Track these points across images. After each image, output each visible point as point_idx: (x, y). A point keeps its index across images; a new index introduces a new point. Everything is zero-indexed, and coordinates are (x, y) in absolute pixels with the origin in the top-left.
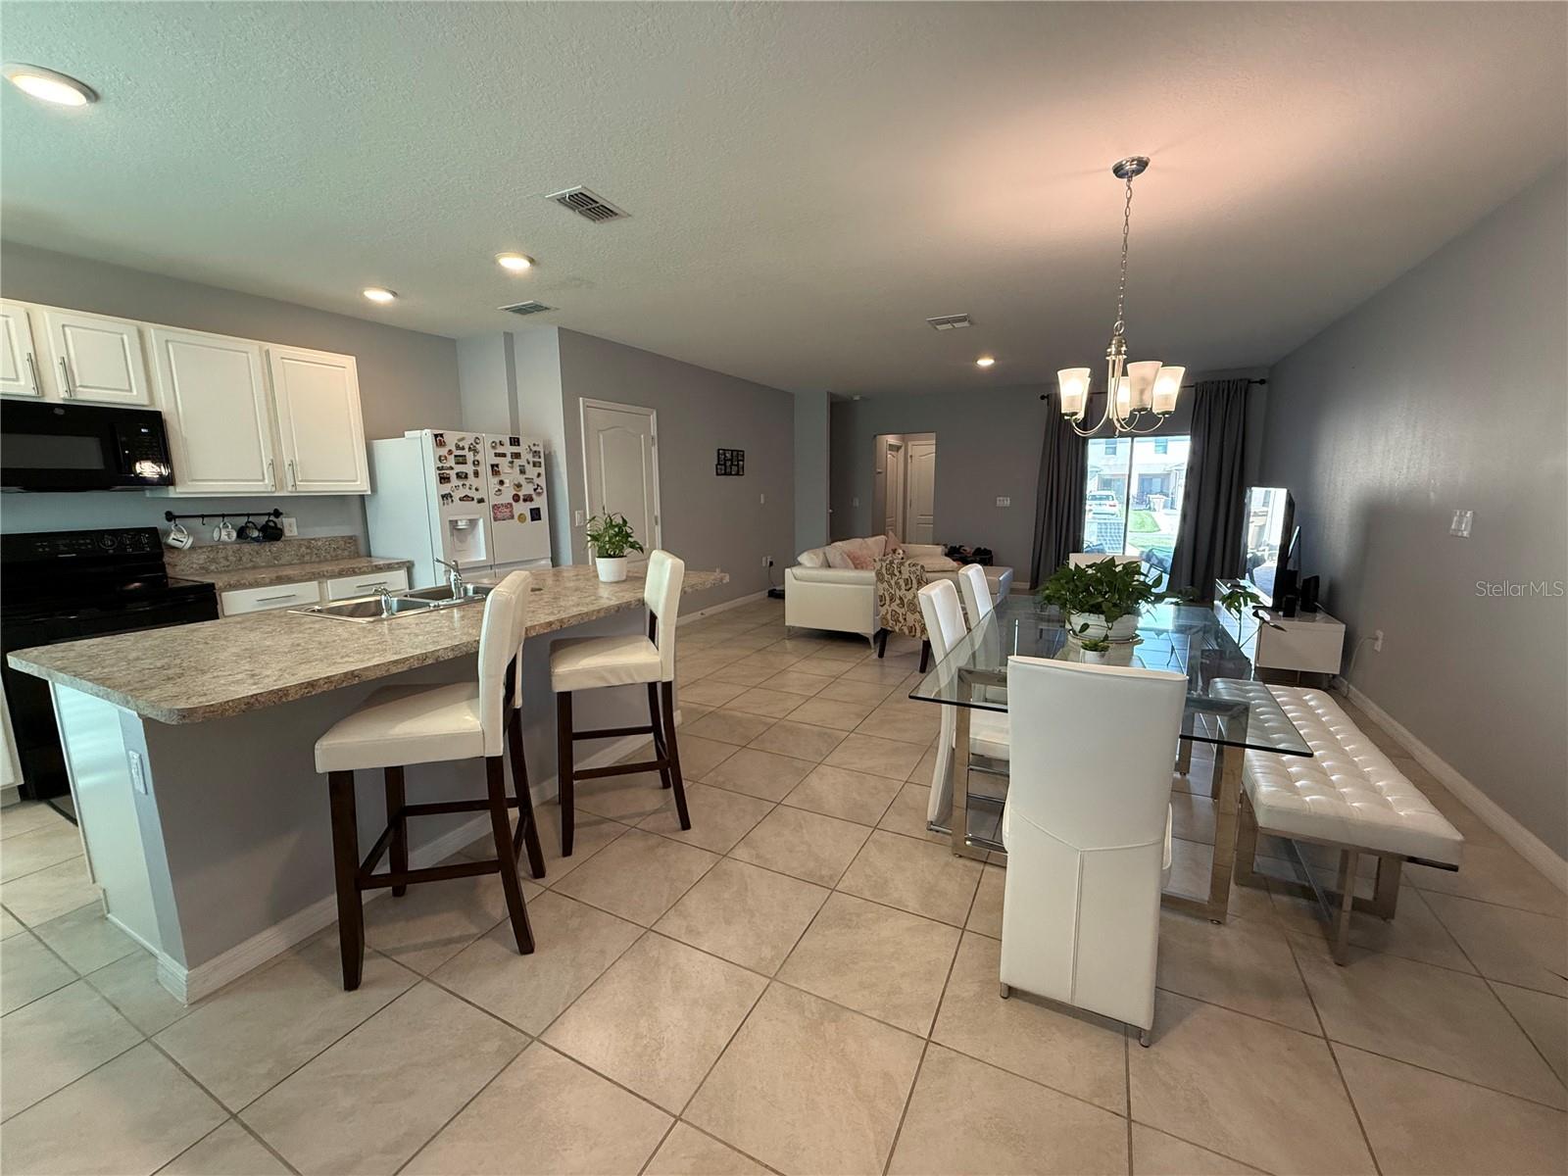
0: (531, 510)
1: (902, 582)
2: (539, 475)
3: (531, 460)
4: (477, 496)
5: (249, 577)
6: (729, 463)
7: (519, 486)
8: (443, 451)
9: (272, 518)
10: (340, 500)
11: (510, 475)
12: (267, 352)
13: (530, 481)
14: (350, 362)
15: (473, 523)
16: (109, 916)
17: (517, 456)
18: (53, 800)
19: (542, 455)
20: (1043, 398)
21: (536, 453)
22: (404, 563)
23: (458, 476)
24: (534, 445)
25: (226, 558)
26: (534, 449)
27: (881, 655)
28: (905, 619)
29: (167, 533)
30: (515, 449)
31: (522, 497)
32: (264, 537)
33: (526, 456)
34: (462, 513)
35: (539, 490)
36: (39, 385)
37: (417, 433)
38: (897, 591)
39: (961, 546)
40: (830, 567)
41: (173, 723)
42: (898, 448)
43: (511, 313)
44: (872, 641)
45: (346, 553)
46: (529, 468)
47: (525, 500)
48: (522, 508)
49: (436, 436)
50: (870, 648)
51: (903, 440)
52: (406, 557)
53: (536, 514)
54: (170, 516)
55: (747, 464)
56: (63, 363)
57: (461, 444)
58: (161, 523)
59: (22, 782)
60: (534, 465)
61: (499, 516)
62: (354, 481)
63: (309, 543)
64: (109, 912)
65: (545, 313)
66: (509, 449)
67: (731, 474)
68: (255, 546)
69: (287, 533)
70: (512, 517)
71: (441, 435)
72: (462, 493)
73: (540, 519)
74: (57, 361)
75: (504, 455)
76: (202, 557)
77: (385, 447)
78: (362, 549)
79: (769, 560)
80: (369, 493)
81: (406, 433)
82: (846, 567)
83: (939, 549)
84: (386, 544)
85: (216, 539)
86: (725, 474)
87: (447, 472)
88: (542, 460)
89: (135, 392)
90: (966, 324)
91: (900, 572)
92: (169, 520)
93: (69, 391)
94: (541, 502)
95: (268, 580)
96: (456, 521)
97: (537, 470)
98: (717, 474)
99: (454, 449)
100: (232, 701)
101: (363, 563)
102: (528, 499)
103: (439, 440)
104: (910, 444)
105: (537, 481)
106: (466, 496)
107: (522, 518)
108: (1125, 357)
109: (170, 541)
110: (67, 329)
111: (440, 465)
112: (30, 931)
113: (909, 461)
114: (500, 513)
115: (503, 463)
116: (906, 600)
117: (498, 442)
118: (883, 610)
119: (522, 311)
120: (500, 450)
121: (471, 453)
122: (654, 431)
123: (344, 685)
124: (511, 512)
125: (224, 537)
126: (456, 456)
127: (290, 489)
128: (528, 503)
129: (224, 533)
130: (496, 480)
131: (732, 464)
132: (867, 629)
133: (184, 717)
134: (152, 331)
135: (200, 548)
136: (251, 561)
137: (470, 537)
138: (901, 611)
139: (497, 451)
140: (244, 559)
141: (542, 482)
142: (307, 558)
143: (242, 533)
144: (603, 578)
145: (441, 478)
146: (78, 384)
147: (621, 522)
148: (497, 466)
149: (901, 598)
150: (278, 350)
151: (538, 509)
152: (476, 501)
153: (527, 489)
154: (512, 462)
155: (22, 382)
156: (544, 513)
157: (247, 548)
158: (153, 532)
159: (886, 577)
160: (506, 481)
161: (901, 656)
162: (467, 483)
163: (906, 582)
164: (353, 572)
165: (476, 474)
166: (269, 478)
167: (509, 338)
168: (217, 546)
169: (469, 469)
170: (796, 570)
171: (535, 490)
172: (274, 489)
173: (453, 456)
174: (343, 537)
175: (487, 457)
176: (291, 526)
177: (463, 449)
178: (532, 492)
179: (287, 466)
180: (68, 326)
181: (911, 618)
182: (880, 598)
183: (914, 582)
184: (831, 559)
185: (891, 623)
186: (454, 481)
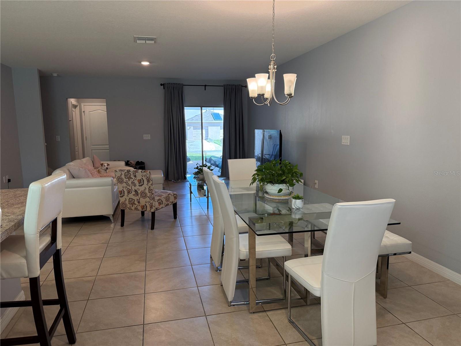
1: (136, 182)
20: (161, 85)
27: (122, 225)
28: (139, 202)
38: (133, 187)
40: (74, 178)
42: (75, 107)
44: (112, 218)
50: (111, 222)
51: (78, 102)
79: (7, 178)
82: (88, 177)
83: (123, 163)
90: (153, 42)
104: (82, 105)
113: (83, 114)
116: (139, 192)
132: (107, 210)
138: (135, 198)
149: (136, 191)
159: (125, 180)
163: (140, 181)
181: (143, 201)
182: (121, 192)
183: (145, 182)
184: (75, 173)
185: (128, 206)
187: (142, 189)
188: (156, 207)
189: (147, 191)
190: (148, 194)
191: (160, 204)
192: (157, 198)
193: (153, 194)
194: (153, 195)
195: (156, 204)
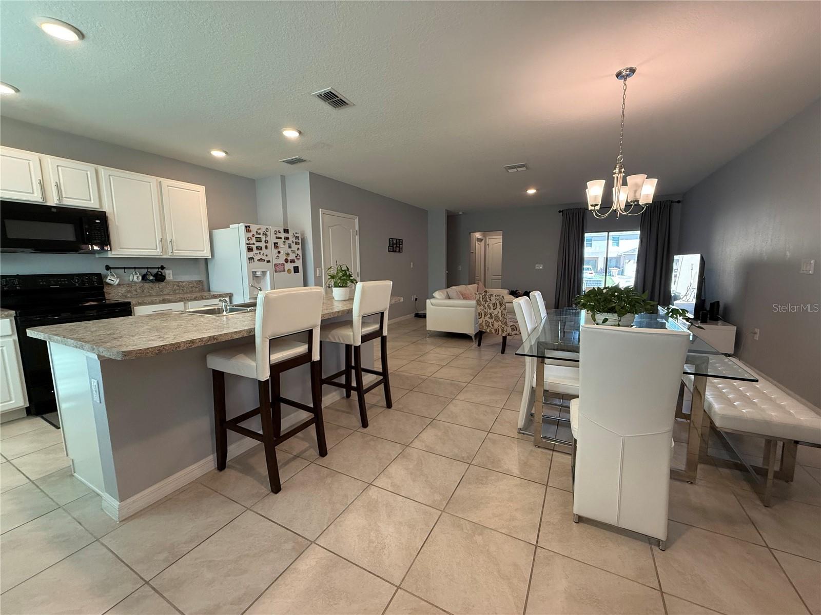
0: (294, 267)
1: (491, 305)
2: (298, 249)
3: (294, 241)
4: (267, 259)
5: (149, 299)
6: (395, 246)
7: (288, 254)
8: (250, 235)
9: (160, 270)
10: (195, 261)
11: (284, 249)
12: (160, 182)
13: (293, 252)
14: (202, 189)
15: (264, 273)
16: (75, 474)
17: (287, 238)
18: (44, 416)
19: (300, 239)
20: (560, 212)
21: (297, 238)
22: (228, 294)
23: (257, 248)
24: (296, 233)
25: (136, 291)
26: (296, 235)
27: (479, 345)
28: (493, 325)
29: (106, 277)
30: (286, 235)
31: (289, 260)
32: (156, 280)
33: (292, 239)
34: (259, 267)
35: (298, 257)
36: (44, 197)
37: (236, 225)
38: (488, 310)
39: (516, 291)
40: (450, 298)
41: (119, 359)
42: (481, 240)
43: (286, 163)
44: (473, 338)
45: (197, 289)
46: (293, 245)
47: (291, 262)
48: (290, 266)
49: (246, 227)
50: (473, 342)
51: (484, 236)
52: (228, 290)
53: (296, 270)
54: (108, 268)
55: (405, 246)
56: (57, 185)
57: (259, 231)
58: (102, 271)
59: (28, 405)
60: (296, 244)
61: (278, 269)
62: (203, 251)
63: (179, 284)
64: (75, 472)
65: (303, 164)
66: (283, 235)
67: (396, 252)
68: (151, 284)
69: (167, 278)
70: (284, 271)
71: (249, 226)
72: (259, 257)
73: (298, 272)
74: (54, 184)
75: (281, 238)
76: (124, 289)
77: (218, 233)
78: (206, 287)
79: (415, 297)
80: (210, 257)
81: (230, 226)
82: (459, 299)
83: (506, 291)
84: (218, 285)
85: (131, 280)
86: (393, 251)
87: (252, 246)
88: (300, 241)
89: (92, 202)
90: (524, 169)
91: (490, 300)
92: (107, 269)
93: (59, 200)
94: (299, 263)
95: (158, 301)
96: (256, 272)
97: (297, 246)
98: (389, 252)
99: (255, 233)
100: (151, 348)
101: (206, 294)
102: (293, 261)
103: (248, 229)
104: (487, 238)
105: (297, 252)
106: (261, 259)
107: (289, 271)
108: (624, 174)
109: (108, 281)
110: (59, 168)
111: (248, 242)
112: (32, 482)
113: (487, 246)
114: (278, 268)
115: (280, 242)
116: (493, 315)
117: (277, 231)
118: (480, 321)
119: (292, 162)
120: (279, 235)
121: (264, 236)
122: (357, 228)
123: (209, 343)
124: (284, 268)
125: (135, 279)
126: (256, 238)
127: (170, 254)
128: (293, 263)
129: (135, 277)
130: (276, 251)
131: (396, 247)
132: (470, 330)
133: (125, 355)
134: (102, 170)
135: (123, 285)
136: (149, 292)
137: (262, 281)
138: (490, 321)
139: (277, 236)
140: (145, 291)
141: (300, 252)
142: (177, 291)
143: (144, 277)
144: (336, 298)
145: (248, 249)
146: (64, 196)
147: (346, 269)
148: (277, 243)
149: (490, 314)
150: (166, 182)
151: (298, 267)
152: (266, 261)
153: (292, 256)
154: (284, 242)
155: (36, 195)
156: (301, 269)
157: (147, 285)
158: (99, 275)
159: (482, 303)
160: (282, 252)
161: (489, 346)
162: (262, 252)
163: (494, 305)
164: (202, 298)
165: (266, 247)
166: (159, 248)
167: (283, 178)
168: (131, 284)
169: (262, 244)
170: (432, 301)
171: (296, 257)
172: (162, 254)
173: (254, 238)
174: (195, 281)
175: (272, 239)
176: (169, 274)
177: (260, 234)
178: (295, 258)
179: (168, 242)
180: (60, 166)
181: (496, 324)
182: (479, 314)
183: (498, 305)
184: (450, 295)
185: (485, 327)
186: (255, 251)
187: (495, 312)
188: (508, 332)
189: (500, 315)
190: (501, 318)
191: (513, 330)
192: (510, 324)
193: (505, 318)
194: (505, 320)
195: (509, 330)
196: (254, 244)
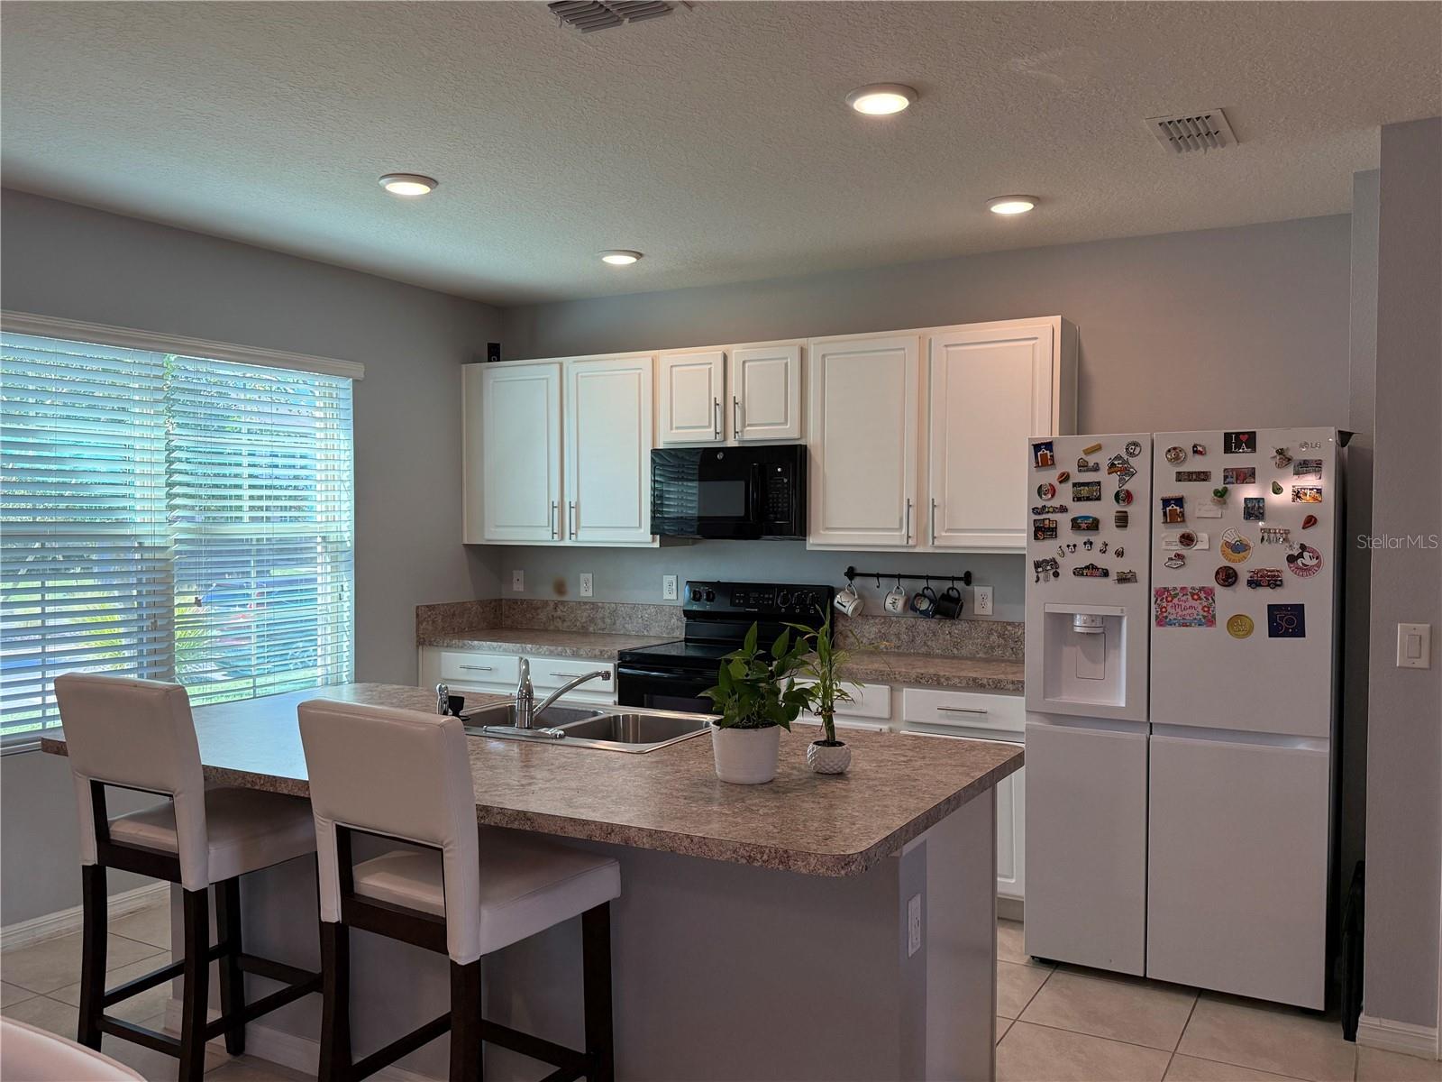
0: (1274, 609)
2: (1309, 522)
3: (1290, 482)
4: (1119, 566)
7: (1240, 548)
8: (1050, 476)
9: (959, 585)
11: (1216, 522)
12: (931, 341)
13: (1277, 535)
14: (1049, 326)
15: (1106, 623)
17: (1243, 475)
19: (1330, 472)
21: (1308, 468)
23: (1076, 525)
24: (1305, 446)
25: (898, 635)
26: (1304, 456)
29: (837, 594)
30: (1239, 461)
31: (1245, 576)
32: (936, 612)
33: (1273, 475)
34: (1082, 600)
35: (1307, 559)
46: (1279, 505)
47: (1254, 583)
48: (1246, 602)
49: (1037, 448)
53: (1287, 621)
56: (737, 403)
57: (1091, 460)
58: (835, 580)
60: (1298, 498)
61: (1172, 613)
63: (1004, 630)
66: (1217, 462)
68: (928, 623)
69: (975, 609)
70: (1210, 621)
71: (1051, 445)
72: (1083, 558)
73: (1302, 634)
74: (733, 403)
75: (1203, 476)
76: (874, 629)
87: (1054, 516)
89: (789, 424)
92: (847, 577)
94: (1310, 592)
96: (1069, 617)
97: (1308, 509)
99: (1072, 469)
102: (1267, 580)
103: (1043, 454)
105: (1299, 536)
106: (1092, 566)
107: (1239, 625)
109: (836, 604)
110: (746, 365)
111: (1040, 504)
114: (1178, 609)
115: (1198, 497)
117: (1191, 446)
120: (1194, 464)
121: (1115, 477)
124: (1208, 609)
125: (891, 605)
126: (1075, 485)
127: (933, 543)
128: (1264, 590)
130: (1175, 533)
134: (812, 347)
136: (927, 644)
139: (1185, 468)
140: (918, 640)
141: (1321, 538)
143: (911, 605)
145: (1037, 530)
148: (1179, 501)
150: (944, 335)
151: (1299, 609)
152: (1116, 578)
153: (1265, 557)
154: (1225, 493)
156: (1319, 621)
157: (919, 624)
158: (826, 592)
160: (1204, 537)
165: (1122, 521)
166: (908, 525)
168: (890, 619)
169: (1104, 509)
171: (1291, 559)
172: (911, 542)
173: (1069, 485)
175: (1155, 484)
176: (980, 599)
177: (1096, 468)
178: (1283, 565)
179: (931, 509)
180: (748, 361)
186: (1066, 535)
196: (1063, 509)
